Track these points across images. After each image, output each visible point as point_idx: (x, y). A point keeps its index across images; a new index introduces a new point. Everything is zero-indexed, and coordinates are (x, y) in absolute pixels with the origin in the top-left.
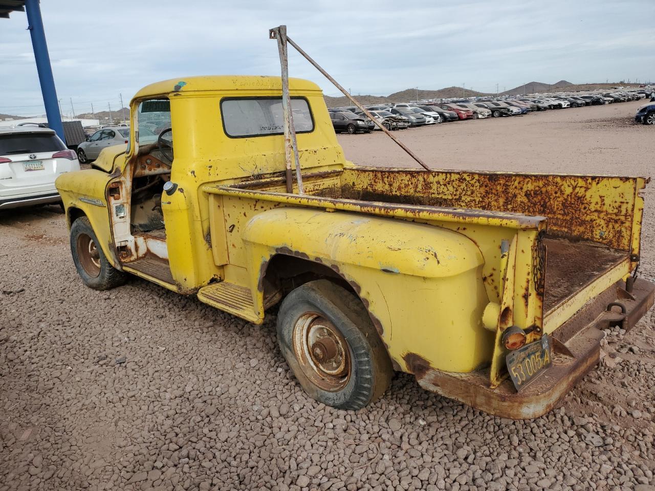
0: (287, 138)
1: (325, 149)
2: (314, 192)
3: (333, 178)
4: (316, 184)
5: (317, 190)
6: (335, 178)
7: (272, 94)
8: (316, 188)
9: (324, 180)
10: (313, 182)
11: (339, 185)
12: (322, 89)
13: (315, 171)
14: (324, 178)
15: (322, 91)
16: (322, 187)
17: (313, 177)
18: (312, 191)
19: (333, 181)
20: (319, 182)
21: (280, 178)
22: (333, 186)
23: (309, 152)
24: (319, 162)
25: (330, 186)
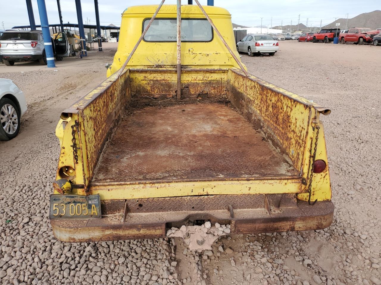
0: (178, 44)
1: (217, 54)
2: (203, 81)
3: (220, 74)
4: (205, 76)
5: (205, 80)
6: (222, 74)
7: (186, 16)
8: (205, 78)
9: (212, 74)
10: (203, 74)
11: (226, 79)
12: (231, 14)
13: (205, 68)
14: (212, 73)
15: (231, 15)
16: (210, 79)
17: (201, 71)
18: (201, 80)
19: (220, 76)
20: (208, 75)
21: (174, 69)
22: (220, 80)
23: (202, 54)
24: (210, 62)
25: (218, 79)
